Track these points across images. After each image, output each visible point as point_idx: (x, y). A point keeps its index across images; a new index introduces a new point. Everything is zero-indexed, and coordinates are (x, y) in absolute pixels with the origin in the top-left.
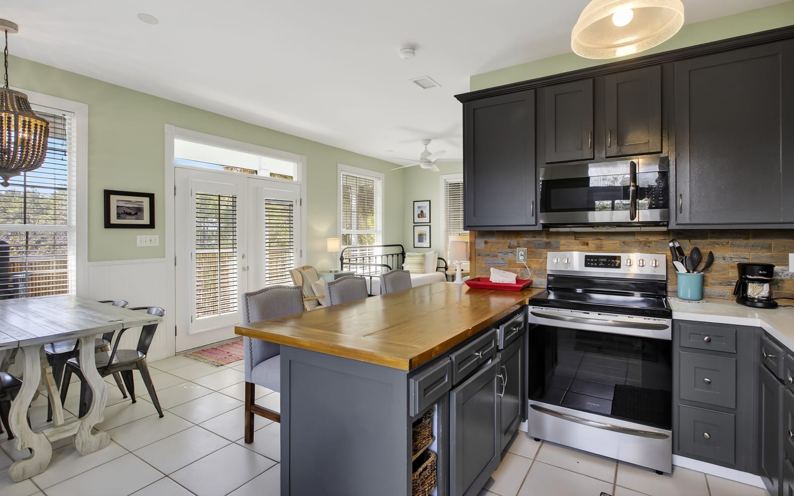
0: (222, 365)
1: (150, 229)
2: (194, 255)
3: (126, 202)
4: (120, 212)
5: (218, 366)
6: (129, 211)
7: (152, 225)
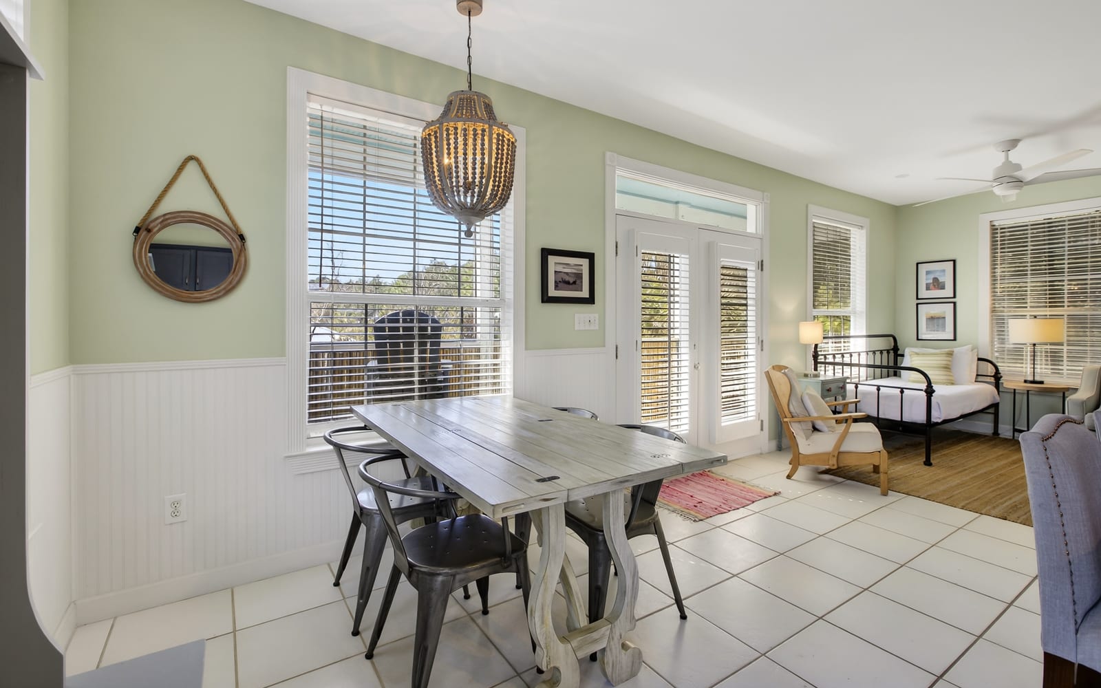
0: (702, 520)
1: (590, 305)
2: (639, 343)
3: (565, 266)
4: (558, 281)
5: (695, 521)
6: (567, 278)
7: (591, 299)
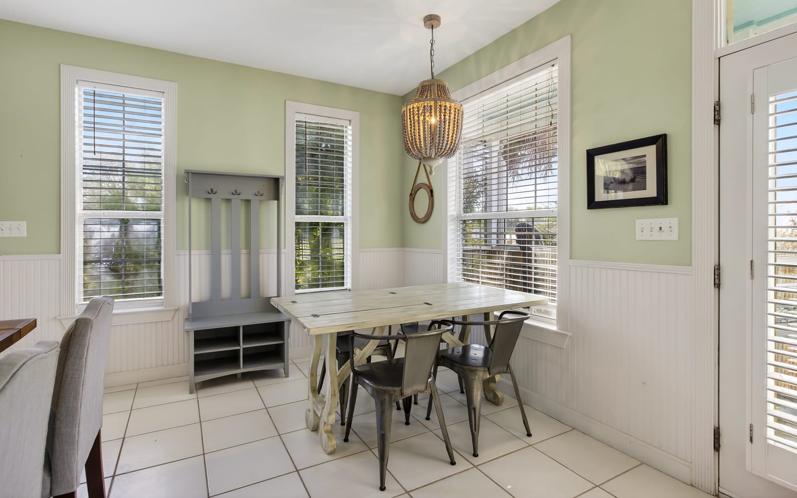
1: (660, 207)
2: (758, 265)
7: (661, 199)
